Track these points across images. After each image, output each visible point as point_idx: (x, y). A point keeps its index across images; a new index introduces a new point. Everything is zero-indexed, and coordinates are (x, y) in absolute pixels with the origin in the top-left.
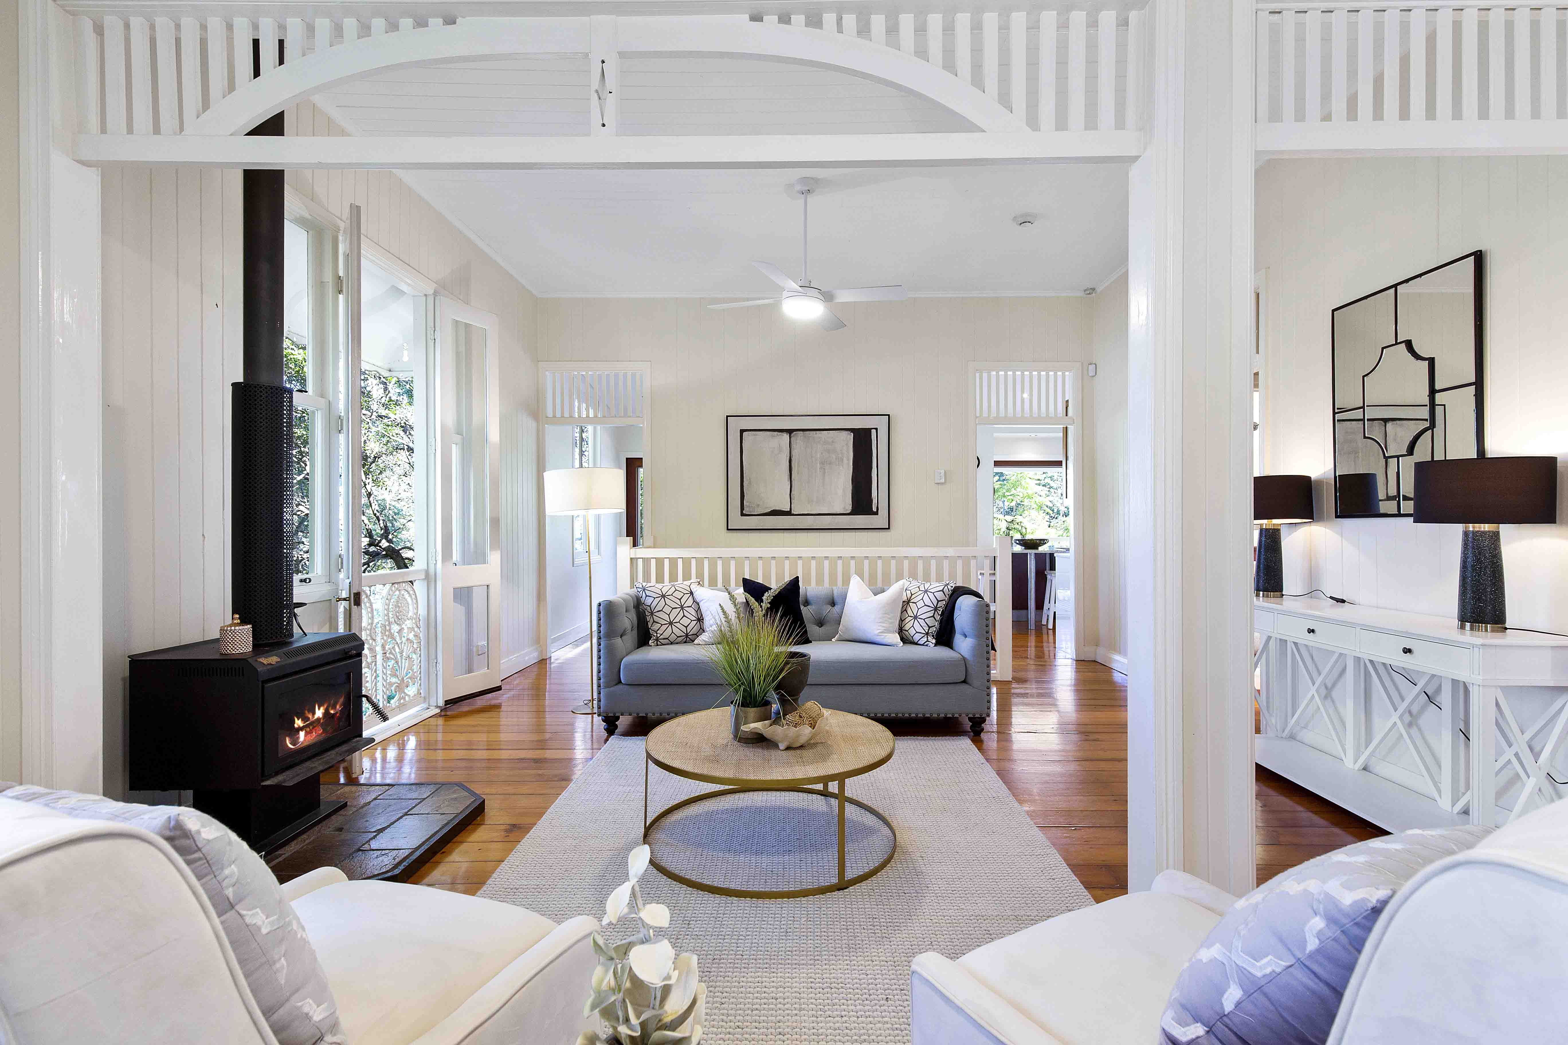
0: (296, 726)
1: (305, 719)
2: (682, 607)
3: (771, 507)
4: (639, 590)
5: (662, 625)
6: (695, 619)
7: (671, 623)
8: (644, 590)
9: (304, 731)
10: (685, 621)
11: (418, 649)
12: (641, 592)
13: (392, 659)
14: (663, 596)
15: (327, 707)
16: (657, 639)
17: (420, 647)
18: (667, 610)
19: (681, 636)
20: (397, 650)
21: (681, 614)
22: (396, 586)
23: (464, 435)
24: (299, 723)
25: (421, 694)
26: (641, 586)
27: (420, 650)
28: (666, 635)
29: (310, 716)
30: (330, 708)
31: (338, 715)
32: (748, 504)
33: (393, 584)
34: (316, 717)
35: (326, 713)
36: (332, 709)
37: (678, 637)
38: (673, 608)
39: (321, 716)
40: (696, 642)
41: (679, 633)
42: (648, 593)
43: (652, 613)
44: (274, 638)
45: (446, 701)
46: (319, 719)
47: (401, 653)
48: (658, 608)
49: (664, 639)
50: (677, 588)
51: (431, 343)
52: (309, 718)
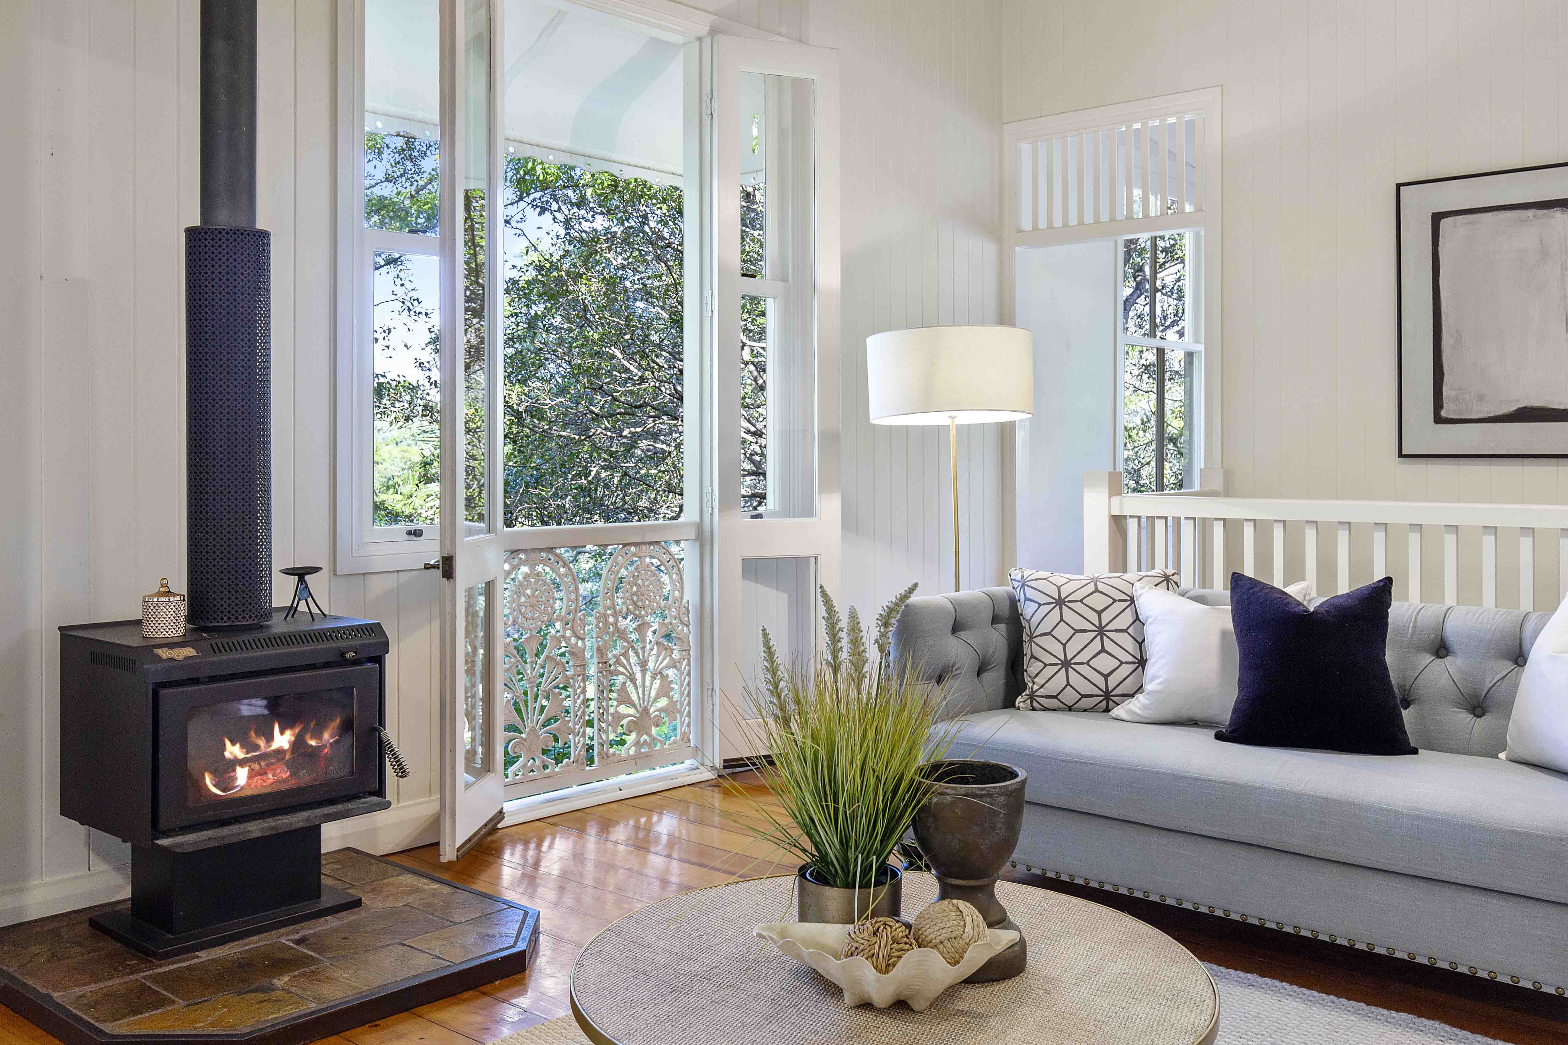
0: (227, 754)
1: (249, 746)
2: (1101, 631)
3: (1517, 401)
4: (1016, 584)
5: (1045, 665)
6: (1131, 659)
7: (1066, 664)
8: (1023, 586)
9: (247, 769)
10: (1105, 663)
11: (685, 663)
12: (1018, 590)
13: (622, 674)
14: (1060, 602)
15: (300, 732)
16: (1032, 697)
17: (689, 659)
18: (1063, 632)
19: (1091, 696)
20: (633, 659)
21: (1096, 646)
22: (633, 549)
23: (790, 281)
24: (233, 751)
25: (689, 740)
26: (1019, 577)
27: (689, 664)
28: (1053, 687)
29: (262, 743)
30: (308, 737)
31: (326, 751)
32: (1453, 393)
33: (625, 545)
34: (275, 745)
35: (298, 744)
36: (312, 738)
37: (1083, 696)
38: (1077, 631)
39: (286, 746)
40: (1117, 711)
41: (1085, 688)
42: (1030, 593)
43: (1031, 637)
44: (225, 619)
45: (725, 761)
46: (280, 752)
47: (643, 665)
48: (1045, 628)
49: (1047, 697)
50: (1101, 587)
51: (706, 119)
52: (259, 746)
